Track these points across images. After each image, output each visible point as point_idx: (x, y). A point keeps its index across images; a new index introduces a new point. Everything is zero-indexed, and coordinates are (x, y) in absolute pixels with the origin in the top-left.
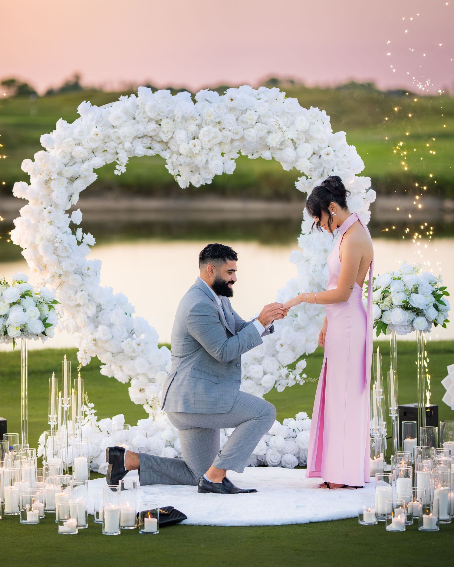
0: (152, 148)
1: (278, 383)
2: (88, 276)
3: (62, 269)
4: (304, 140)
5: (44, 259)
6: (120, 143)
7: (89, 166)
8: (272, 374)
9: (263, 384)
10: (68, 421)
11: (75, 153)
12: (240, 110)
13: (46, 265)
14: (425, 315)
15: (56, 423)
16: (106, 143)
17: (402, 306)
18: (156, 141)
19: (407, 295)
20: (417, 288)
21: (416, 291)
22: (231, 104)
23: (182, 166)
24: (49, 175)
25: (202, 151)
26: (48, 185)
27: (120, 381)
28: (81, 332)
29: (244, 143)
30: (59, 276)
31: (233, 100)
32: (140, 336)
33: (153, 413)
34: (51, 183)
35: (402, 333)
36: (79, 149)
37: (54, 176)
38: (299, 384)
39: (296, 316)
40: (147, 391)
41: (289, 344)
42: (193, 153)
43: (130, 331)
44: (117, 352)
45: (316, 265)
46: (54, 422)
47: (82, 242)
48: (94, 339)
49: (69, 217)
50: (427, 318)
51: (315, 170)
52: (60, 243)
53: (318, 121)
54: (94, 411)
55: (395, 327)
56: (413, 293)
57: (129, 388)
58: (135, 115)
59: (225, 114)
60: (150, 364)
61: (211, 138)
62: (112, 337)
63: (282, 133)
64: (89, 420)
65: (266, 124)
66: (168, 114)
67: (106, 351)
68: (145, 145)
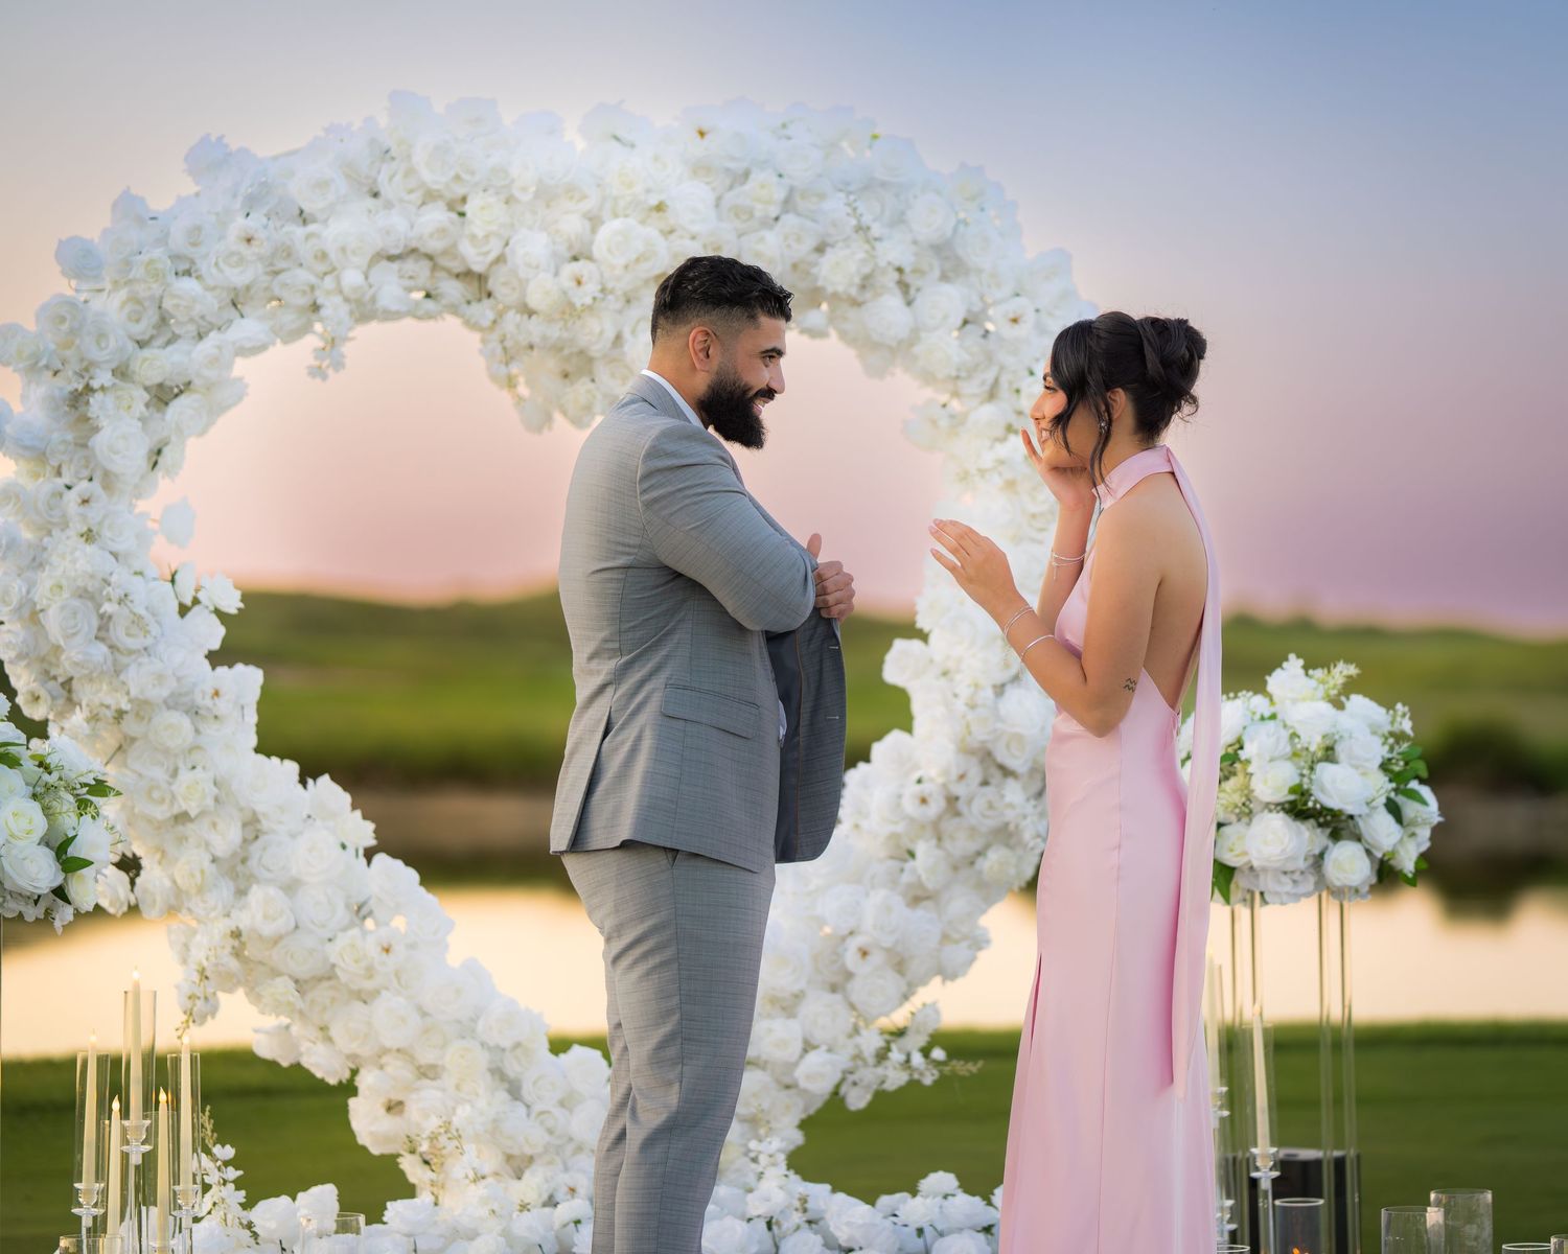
0: (433, 293)
1: (851, 1078)
2: (216, 717)
3: (128, 693)
4: (937, 273)
5: (63, 657)
6: (325, 274)
7: (219, 348)
8: (830, 1050)
9: (803, 1084)
10: (144, 1209)
11: (175, 301)
12: (728, 170)
13: (71, 679)
14: (1360, 837)
15: (102, 1211)
16: (276, 273)
17: (1287, 806)
18: (448, 271)
19: (1301, 767)
20: (1333, 747)
21: (1329, 754)
22: (696, 147)
23: (536, 350)
24: (84, 374)
25: (603, 299)
26: (82, 409)
27: (319, 1075)
28: (189, 910)
30: (116, 715)
31: (706, 137)
32: (387, 924)
33: (433, 1183)
34: (91, 400)
35: (1285, 898)
36: (188, 287)
37: (103, 378)
38: (918, 1082)
39: (912, 854)
40: (413, 1111)
41: (888, 950)
42: (571, 305)
43: (356, 908)
44: (313, 978)
45: (976, 686)
46: (95, 1205)
47: (196, 601)
48: (232, 932)
50: (1367, 847)
51: (969, 377)
52: (120, 602)
53: (982, 210)
54: (232, 1173)
55: (1262, 877)
56: (1320, 761)
57: (352, 1102)
58: (380, 179)
59: (678, 179)
60: (424, 1014)
61: (634, 256)
62: (297, 927)
63: (867, 247)
64: (215, 1204)
65: (814, 221)
66: (491, 180)
67: (275, 973)
68: (411, 283)
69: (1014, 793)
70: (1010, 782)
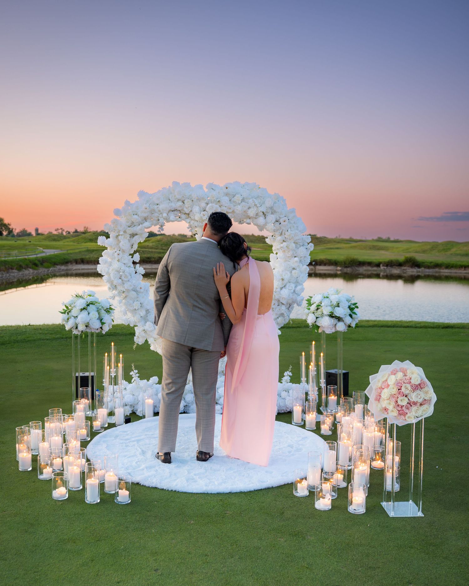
0: (180, 217)
2: (141, 292)
3: (125, 288)
4: (271, 213)
5: (114, 282)
6: (160, 214)
7: (142, 227)
11: (133, 219)
12: (231, 195)
13: (116, 286)
14: (343, 321)
16: (152, 214)
17: (329, 315)
18: (183, 213)
19: (332, 308)
20: (339, 304)
21: (338, 306)
22: (225, 190)
24: (119, 232)
26: (118, 238)
27: (160, 354)
29: (235, 215)
30: (123, 292)
31: (228, 188)
36: (136, 217)
37: (122, 233)
42: (203, 219)
48: (144, 330)
49: (132, 258)
50: (345, 323)
51: (277, 232)
52: (123, 272)
53: (279, 201)
54: (137, 375)
55: (325, 328)
56: (336, 306)
58: (170, 197)
59: (223, 196)
63: (257, 208)
65: (248, 203)
66: (189, 197)
67: (152, 337)
68: (176, 215)
69: (283, 308)
70: (283, 305)
